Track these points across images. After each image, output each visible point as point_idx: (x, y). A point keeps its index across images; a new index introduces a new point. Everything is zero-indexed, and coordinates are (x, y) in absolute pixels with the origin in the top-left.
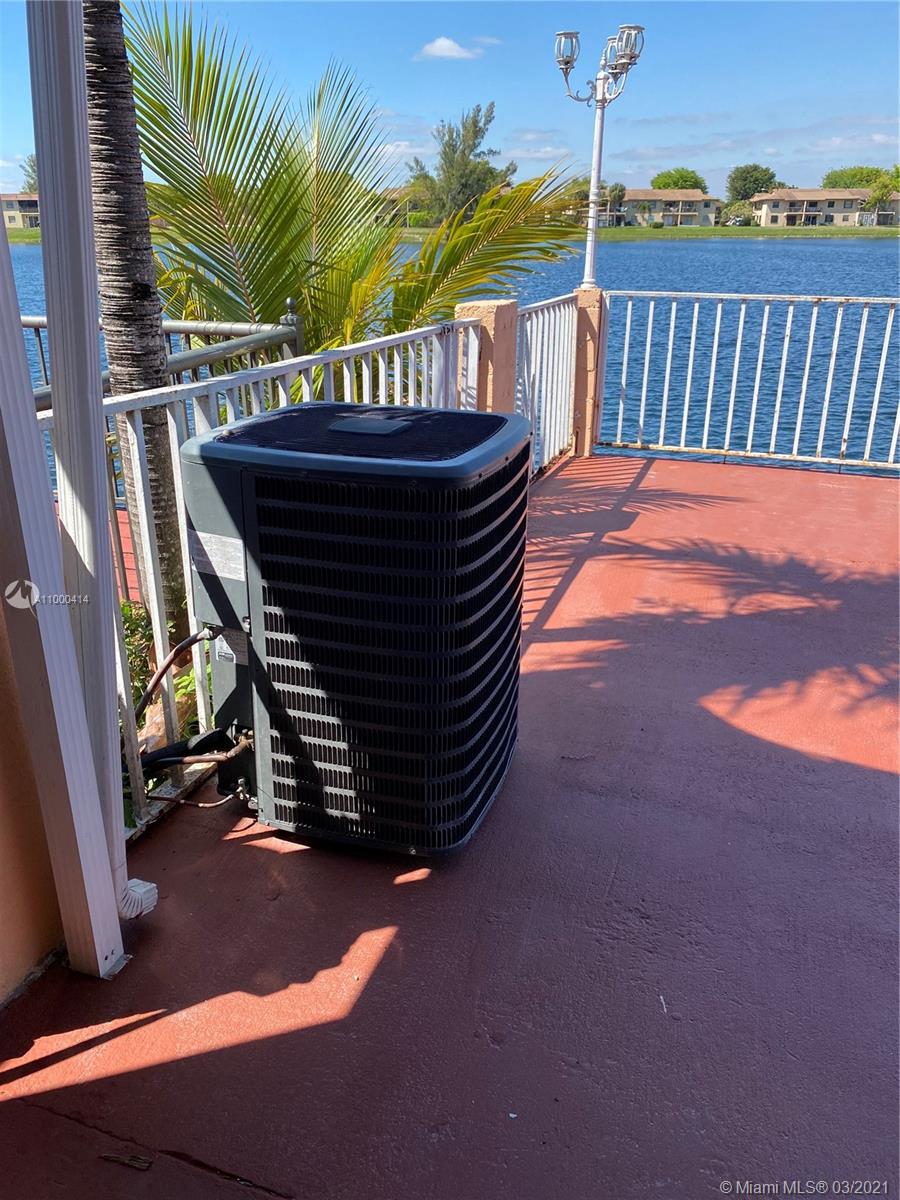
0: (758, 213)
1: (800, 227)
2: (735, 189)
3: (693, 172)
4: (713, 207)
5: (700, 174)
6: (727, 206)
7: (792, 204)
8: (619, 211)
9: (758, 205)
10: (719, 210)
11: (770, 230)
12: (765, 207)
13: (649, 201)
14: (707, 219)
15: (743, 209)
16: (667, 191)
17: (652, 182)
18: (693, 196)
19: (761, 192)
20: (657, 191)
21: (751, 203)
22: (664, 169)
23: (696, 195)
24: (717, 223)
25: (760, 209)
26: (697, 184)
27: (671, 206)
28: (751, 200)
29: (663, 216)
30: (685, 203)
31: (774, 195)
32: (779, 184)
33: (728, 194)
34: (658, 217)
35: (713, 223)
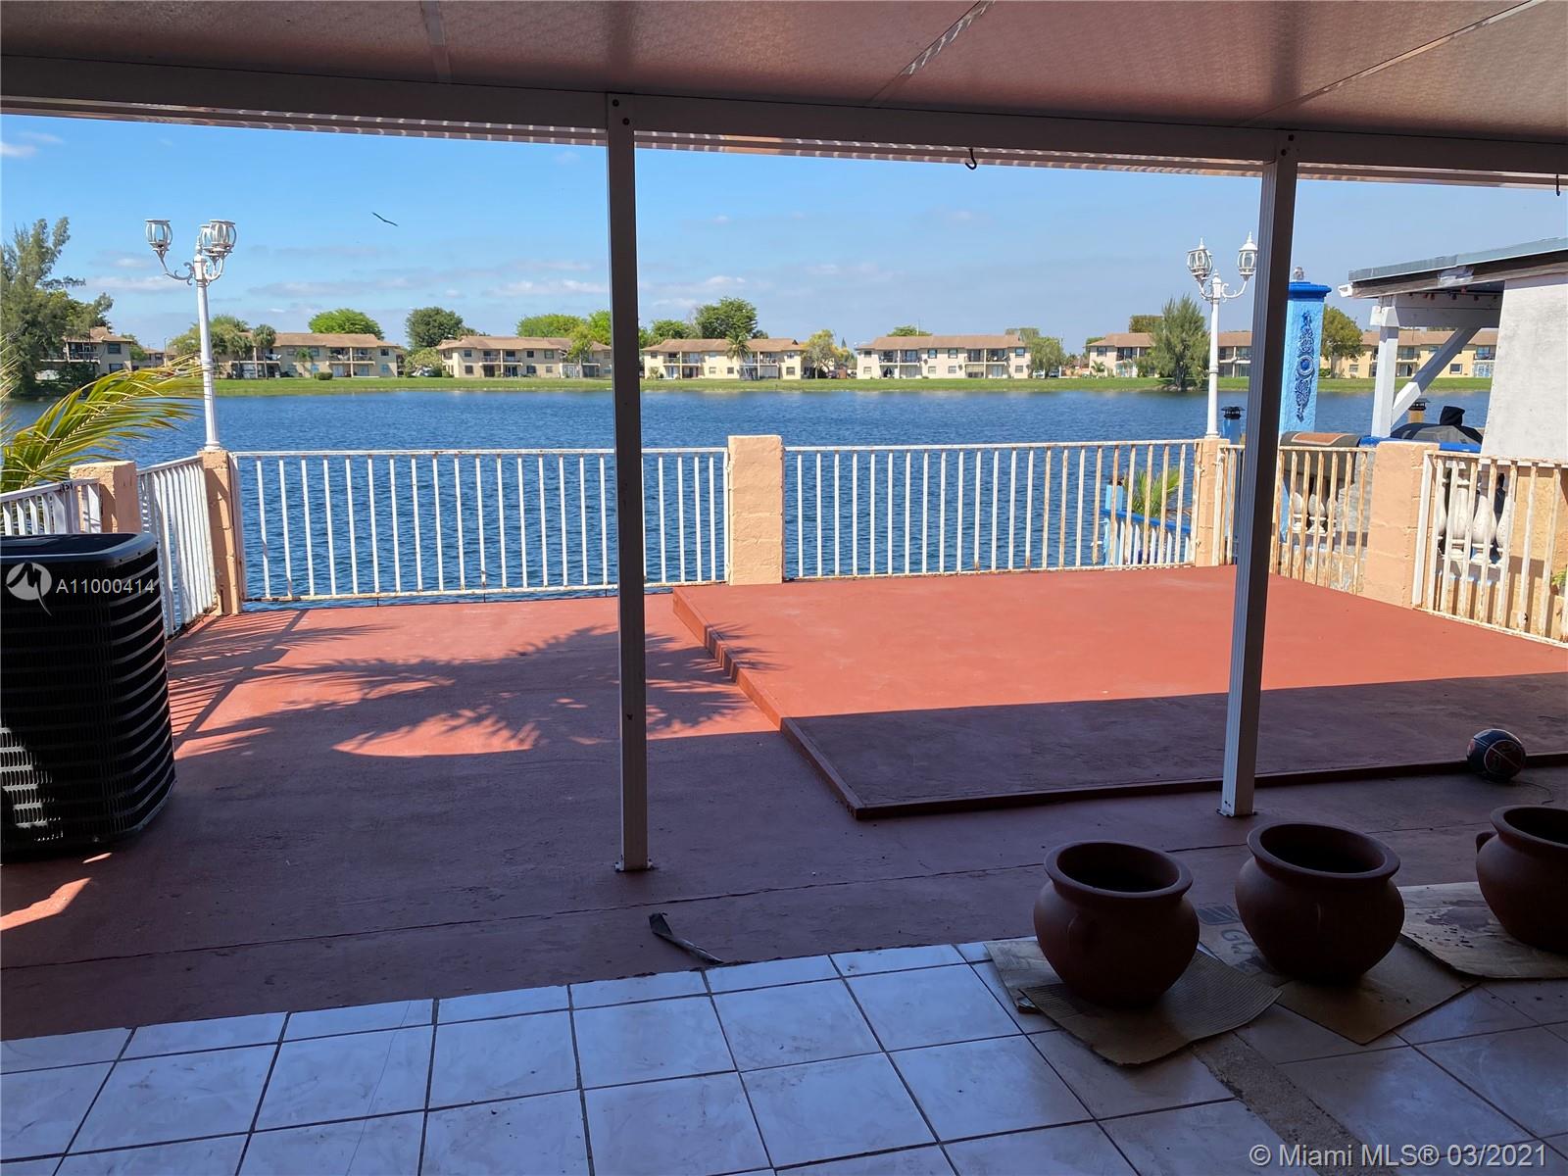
0: (449, 362)
1: (498, 379)
2: (418, 334)
3: (361, 314)
4: (392, 355)
5: (371, 317)
6: (410, 353)
7: (487, 353)
8: (271, 359)
9: (447, 353)
10: (400, 358)
11: (466, 382)
12: (455, 355)
13: (310, 347)
14: (387, 369)
15: (428, 358)
16: (331, 336)
17: (311, 324)
18: (367, 343)
19: (447, 338)
20: (318, 335)
21: (438, 351)
22: (324, 311)
23: (369, 341)
24: (400, 373)
25: (451, 358)
26: (369, 328)
27: (339, 354)
28: (438, 347)
29: (331, 365)
30: (356, 350)
31: (464, 342)
32: (468, 330)
33: (408, 339)
34: (324, 367)
35: (396, 374)
